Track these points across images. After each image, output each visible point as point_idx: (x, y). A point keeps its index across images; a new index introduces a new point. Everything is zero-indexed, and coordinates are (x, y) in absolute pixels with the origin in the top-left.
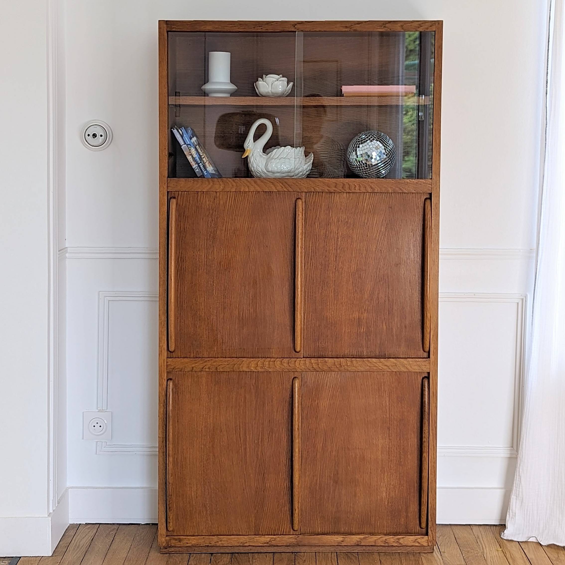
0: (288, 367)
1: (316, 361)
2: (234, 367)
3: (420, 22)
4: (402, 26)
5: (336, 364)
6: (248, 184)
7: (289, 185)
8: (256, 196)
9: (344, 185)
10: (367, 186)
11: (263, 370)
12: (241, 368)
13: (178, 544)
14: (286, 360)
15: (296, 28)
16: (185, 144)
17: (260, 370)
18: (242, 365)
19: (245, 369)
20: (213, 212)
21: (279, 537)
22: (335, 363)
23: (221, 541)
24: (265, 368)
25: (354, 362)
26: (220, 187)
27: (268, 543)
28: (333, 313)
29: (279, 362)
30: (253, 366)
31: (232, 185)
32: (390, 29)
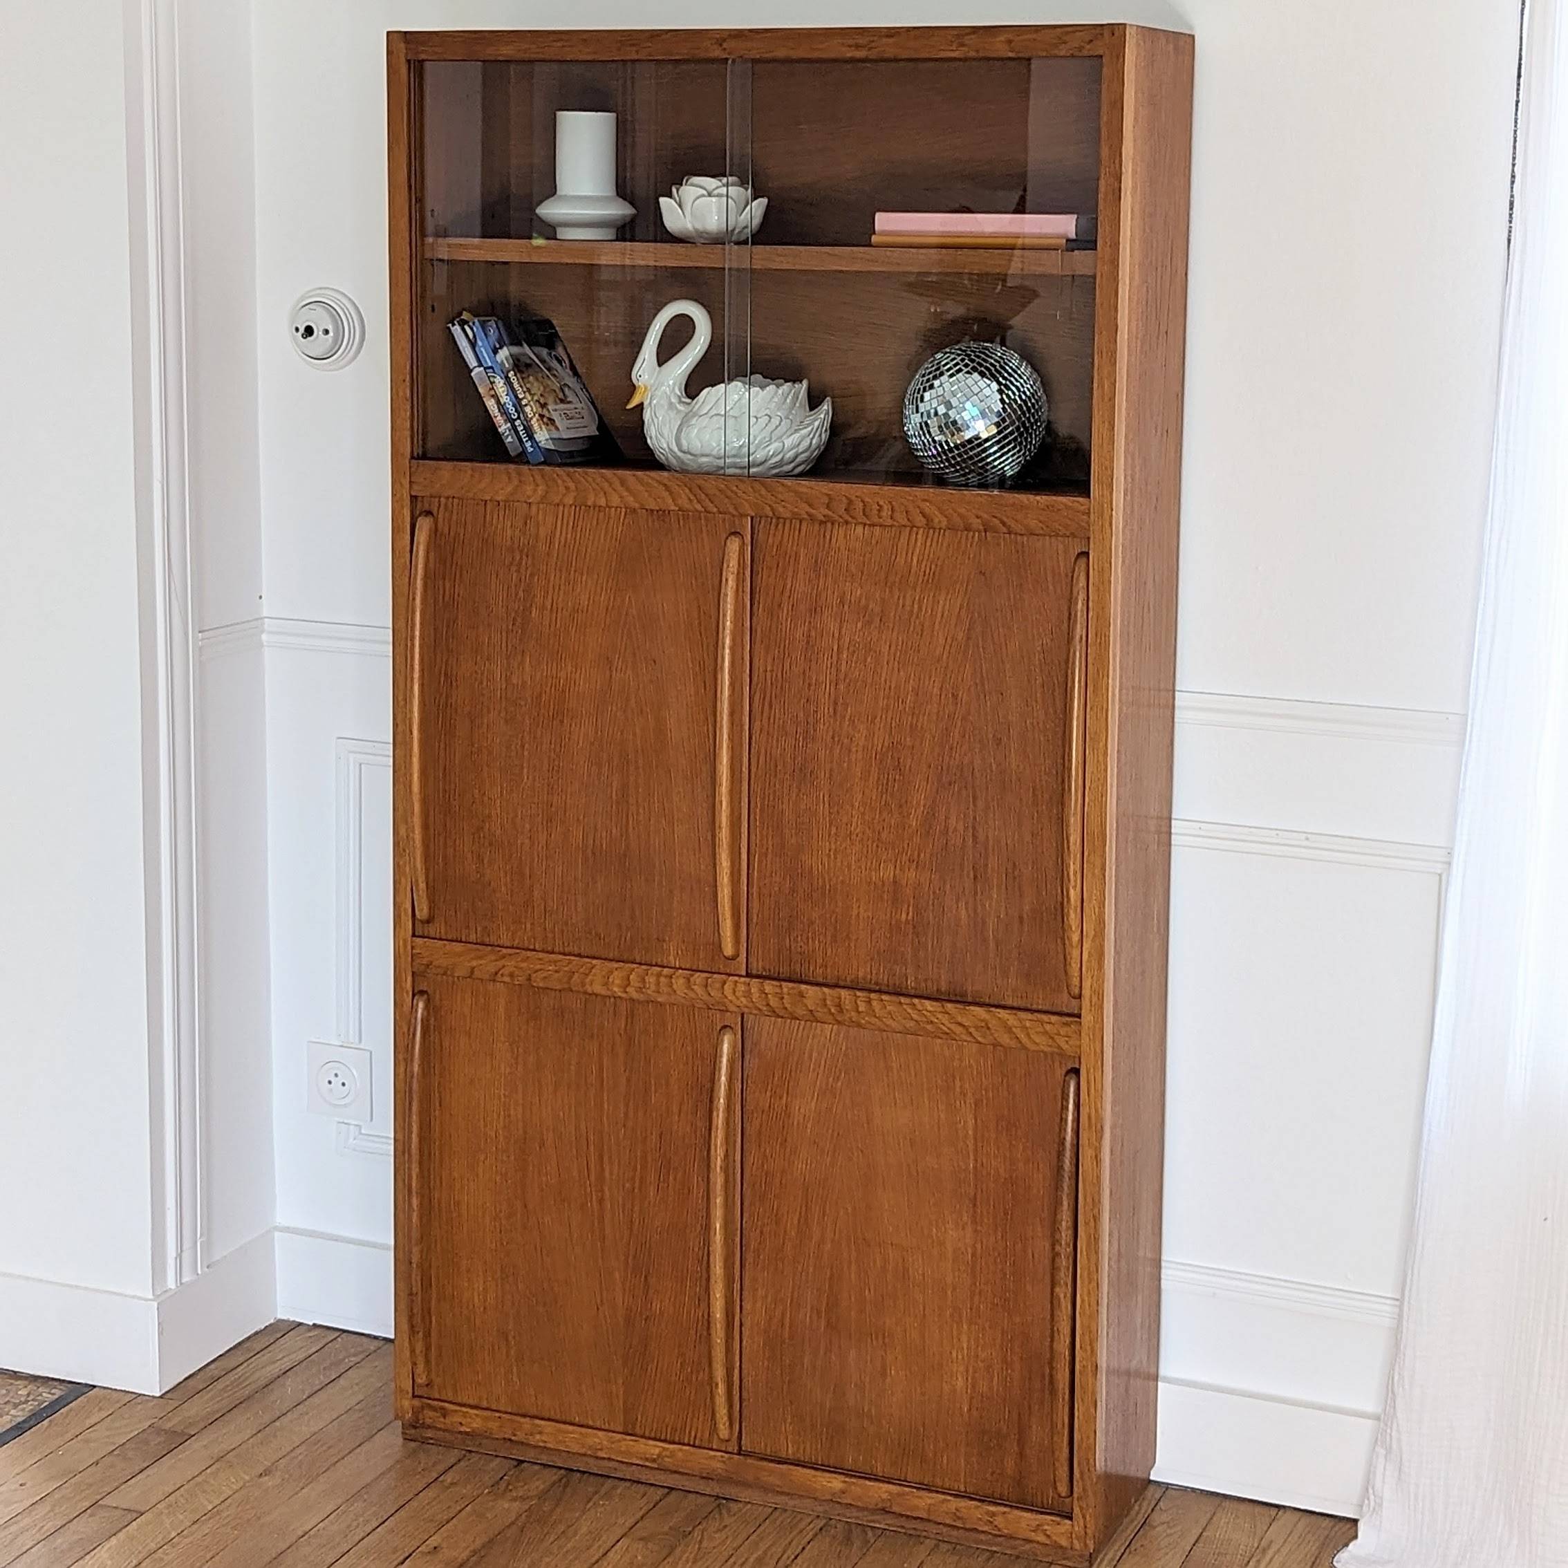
0: (706, 997)
1: (778, 990)
2: (571, 978)
3: (1059, 30)
4: (1010, 42)
5: (828, 1002)
6: (606, 485)
7: (707, 495)
8: (627, 521)
9: (850, 502)
10: (911, 508)
11: (642, 997)
12: (587, 986)
13: (441, 1422)
14: (698, 978)
15: (725, 49)
16: (480, 365)
17: (635, 995)
18: (590, 977)
19: (598, 988)
20: (521, 559)
21: (681, 1450)
22: (825, 1000)
23: (540, 1433)
24: (649, 992)
25: (874, 1003)
26: (535, 490)
27: (654, 1461)
28: (825, 860)
29: (681, 981)
30: (617, 982)
31: (567, 488)
32: (977, 51)
